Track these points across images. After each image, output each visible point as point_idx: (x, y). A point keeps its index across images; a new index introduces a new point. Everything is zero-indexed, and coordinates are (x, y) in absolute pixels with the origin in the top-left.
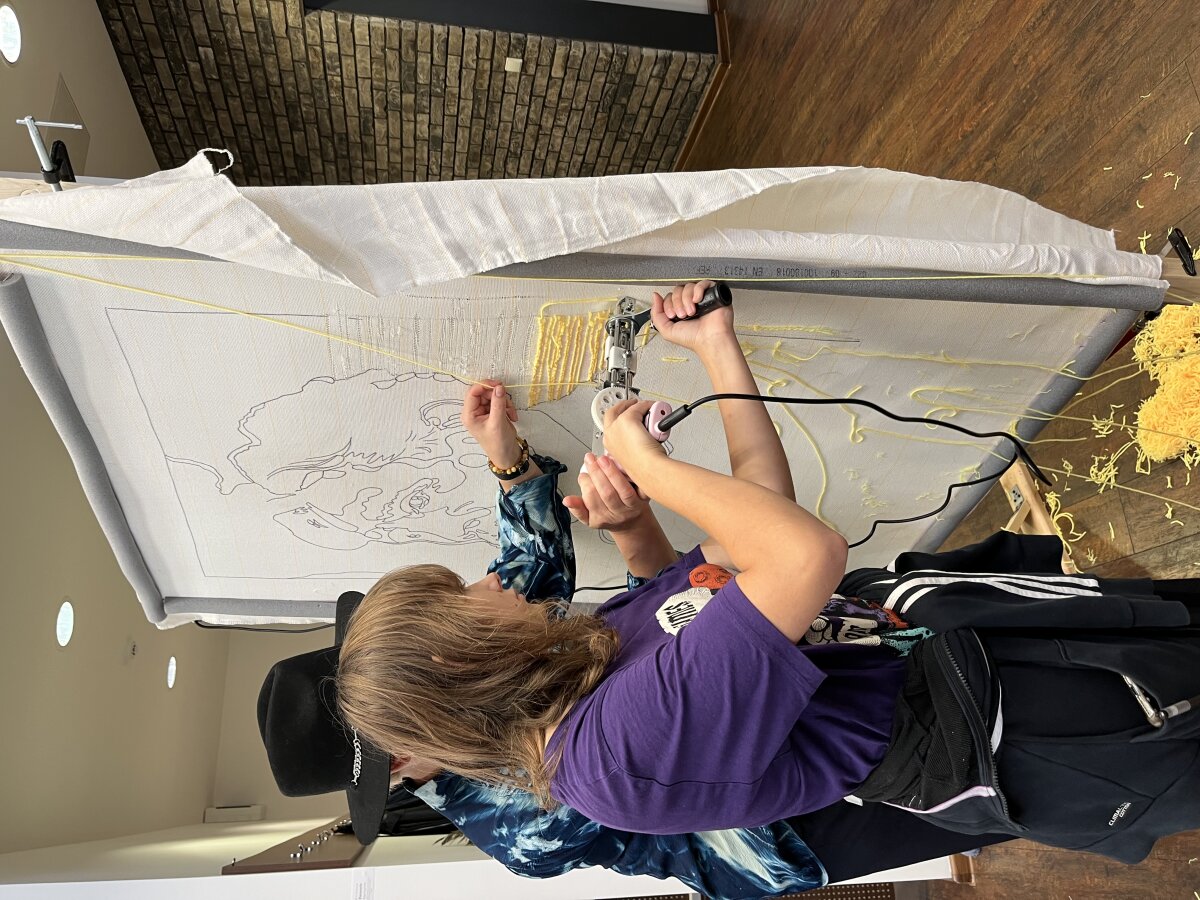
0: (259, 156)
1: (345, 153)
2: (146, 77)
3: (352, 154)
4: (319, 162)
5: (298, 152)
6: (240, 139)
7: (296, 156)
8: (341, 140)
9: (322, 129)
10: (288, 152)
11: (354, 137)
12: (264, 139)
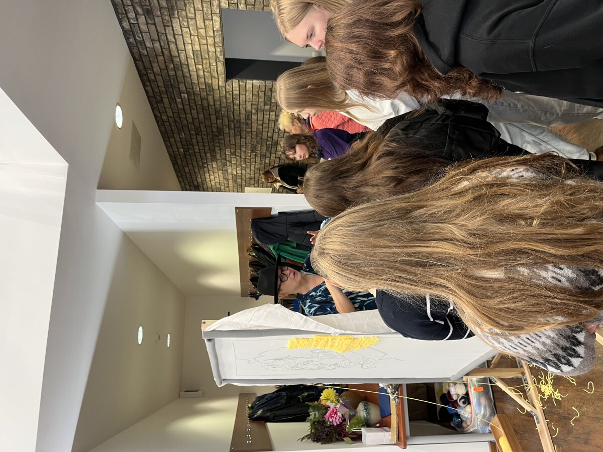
0: (202, 128)
1: (238, 126)
2: (158, 104)
3: (242, 126)
4: (227, 129)
5: (219, 126)
6: (195, 123)
7: (217, 127)
8: (237, 122)
9: (230, 119)
10: (214, 127)
11: (243, 121)
12: (205, 122)
